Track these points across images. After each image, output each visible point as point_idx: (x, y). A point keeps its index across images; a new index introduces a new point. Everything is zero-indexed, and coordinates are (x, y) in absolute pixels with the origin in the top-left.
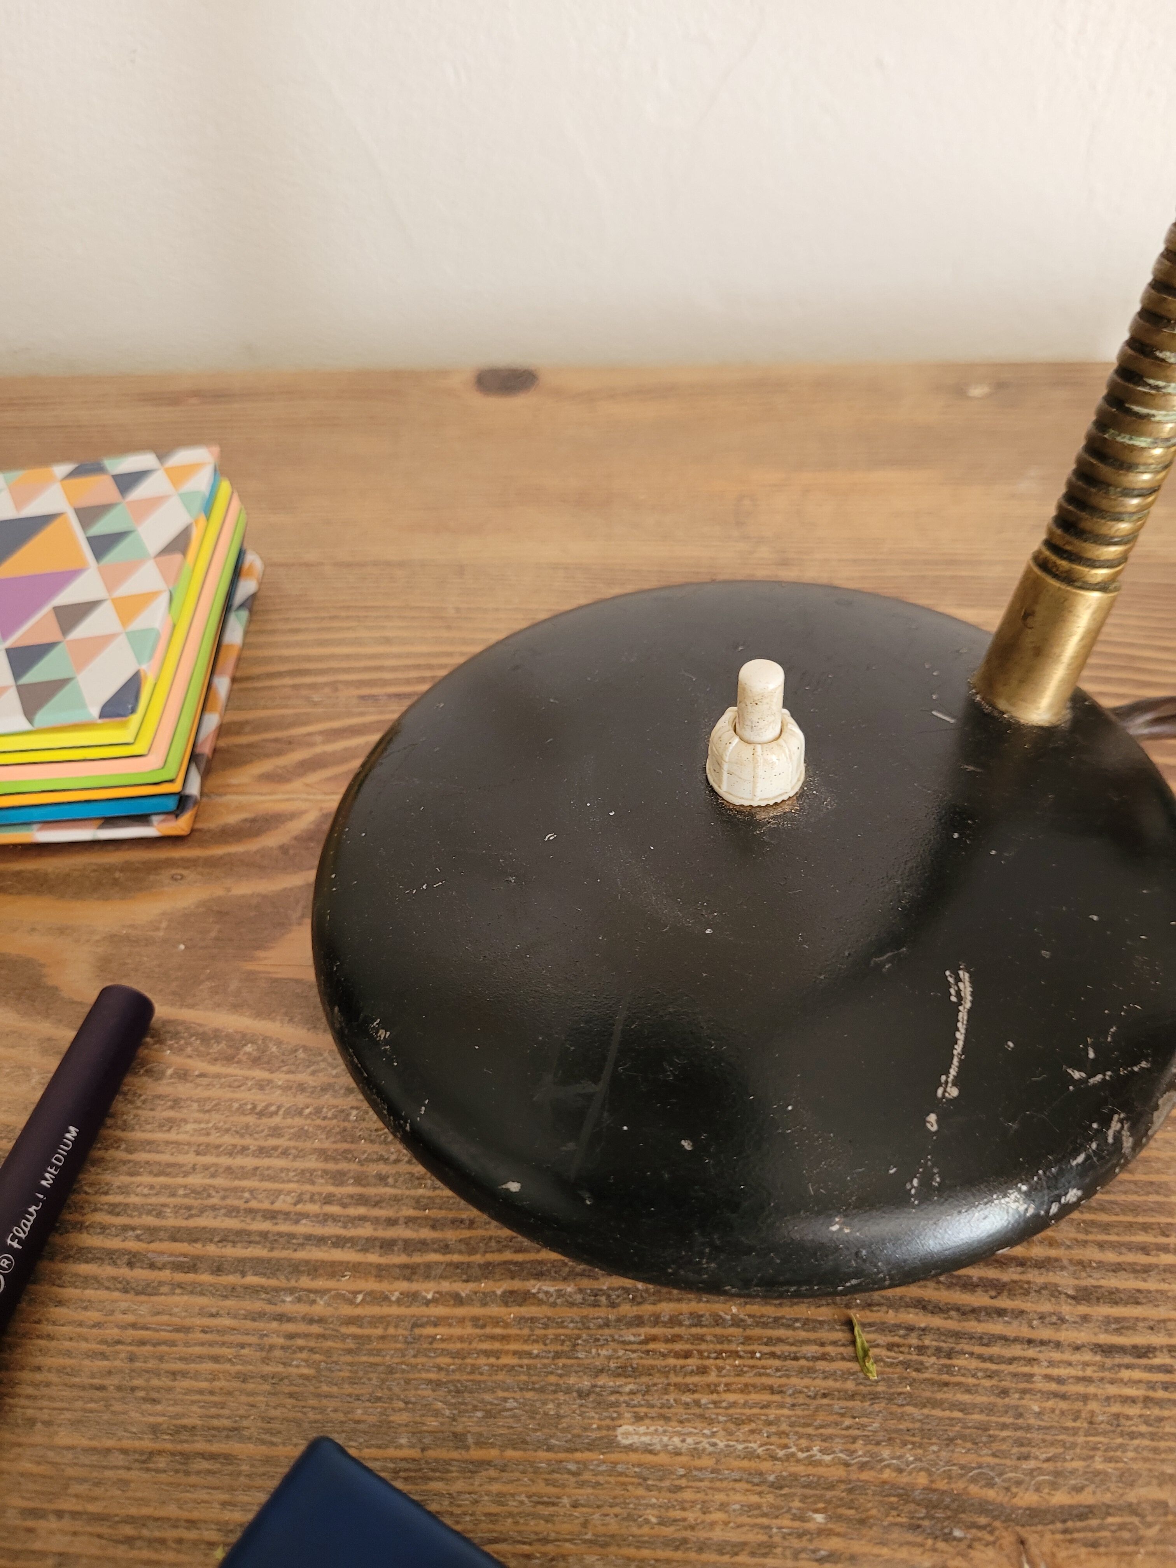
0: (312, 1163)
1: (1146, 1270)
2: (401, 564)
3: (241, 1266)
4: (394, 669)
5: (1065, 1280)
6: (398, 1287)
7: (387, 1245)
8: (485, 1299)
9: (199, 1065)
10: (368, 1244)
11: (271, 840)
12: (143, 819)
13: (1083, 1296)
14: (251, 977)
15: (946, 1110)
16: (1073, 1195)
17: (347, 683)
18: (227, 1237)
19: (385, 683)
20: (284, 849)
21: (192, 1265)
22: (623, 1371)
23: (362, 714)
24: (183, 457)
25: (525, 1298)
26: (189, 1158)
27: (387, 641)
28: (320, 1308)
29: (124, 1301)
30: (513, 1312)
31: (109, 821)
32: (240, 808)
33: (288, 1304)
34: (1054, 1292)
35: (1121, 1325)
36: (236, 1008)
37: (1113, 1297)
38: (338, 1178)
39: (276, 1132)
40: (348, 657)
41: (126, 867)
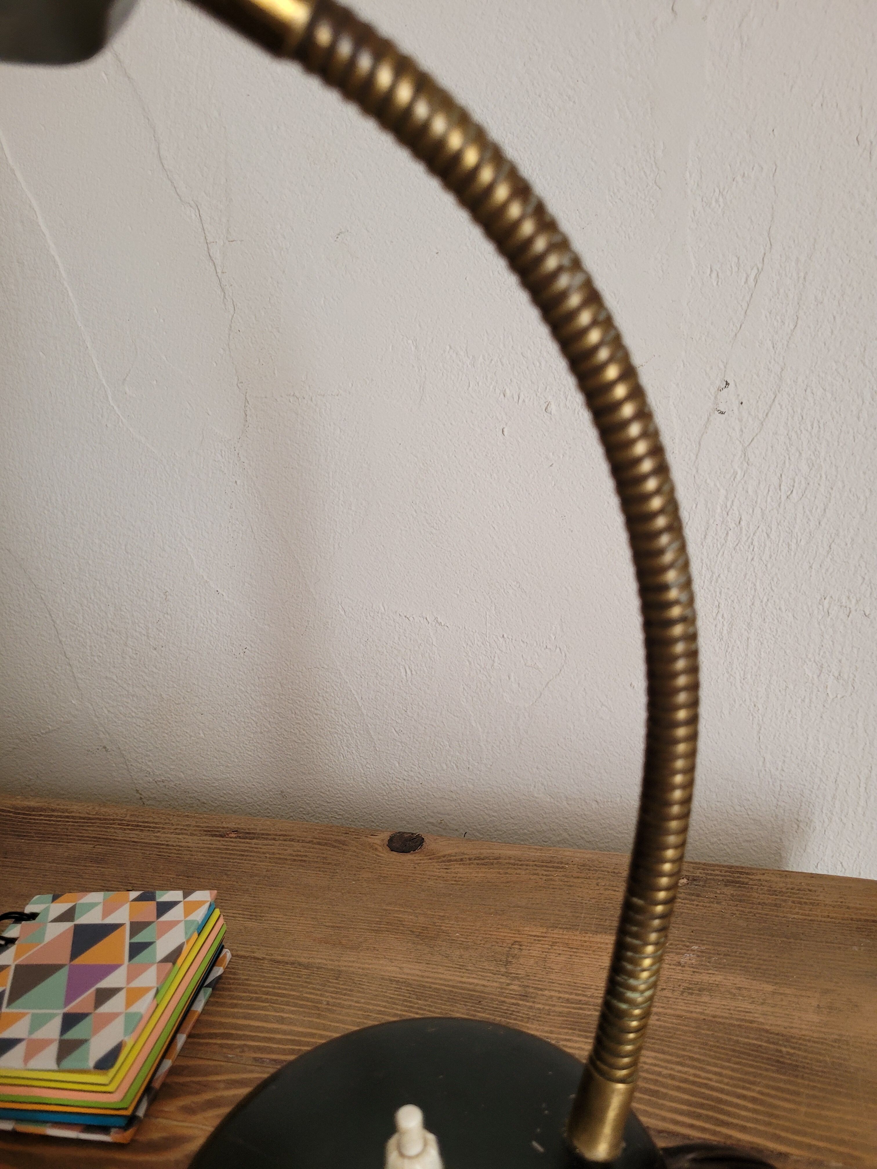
4: (280, 1041)
11: (172, 1155)
12: (107, 1129)
17: (250, 1047)
19: (271, 1051)
23: (251, 1071)
24: (197, 896)
27: (281, 1021)
31: (87, 1128)
40: (257, 1029)
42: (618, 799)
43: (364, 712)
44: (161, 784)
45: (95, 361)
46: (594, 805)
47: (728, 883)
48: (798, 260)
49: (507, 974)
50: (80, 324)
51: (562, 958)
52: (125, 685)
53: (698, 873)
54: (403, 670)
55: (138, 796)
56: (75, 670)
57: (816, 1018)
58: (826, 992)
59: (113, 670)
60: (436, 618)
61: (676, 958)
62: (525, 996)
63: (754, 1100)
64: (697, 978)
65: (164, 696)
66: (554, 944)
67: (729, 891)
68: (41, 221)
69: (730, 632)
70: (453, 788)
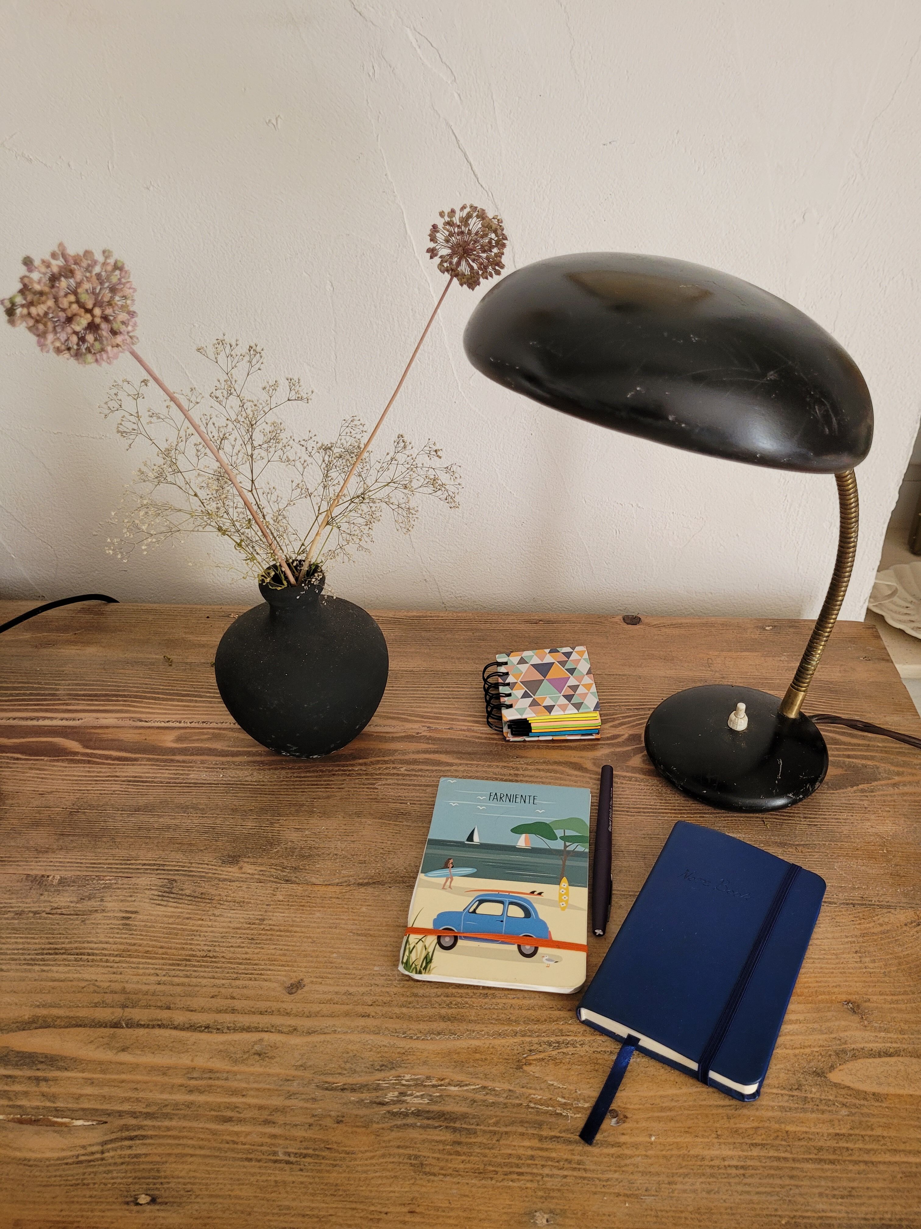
0: (655, 797)
1: (816, 814)
2: (624, 675)
3: (648, 812)
4: (633, 702)
5: (801, 815)
6: (679, 816)
7: (675, 810)
8: (696, 817)
9: (625, 782)
10: (671, 809)
11: (620, 740)
12: (591, 734)
13: (805, 818)
14: (628, 766)
15: (778, 780)
16: (801, 796)
18: (643, 808)
19: (632, 706)
20: (623, 742)
21: (639, 812)
22: (724, 827)
24: (578, 648)
25: (703, 817)
26: (630, 796)
27: (628, 695)
28: (666, 818)
29: (629, 817)
30: (702, 819)
31: (583, 735)
32: (609, 733)
33: (660, 818)
34: (799, 817)
35: (812, 822)
36: (627, 772)
37: (810, 818)
38: (662, 800)
39: (645, 792)
40: (619, 699)
41: (589, 745)
42: (723, 592)
43: (589, 554)
44: (459, 598)
45: (453, 367)
46: (710, 595)
47: (790, 627)
48: (846, 337)
49: (712, 671)
50: (447, 346)
51: (732, 663)
52: (444, 545)
53: (776, 624)
54: (615, 532)
55: (443, 605)
56: (412, 537)
57: (840, 675)
58: (842, 665)
59: (437, 536)
60: (637, 505)
61: (779, 659)
62: (723, 678)
63: (824, 702)
64: (790, 665)
65: (468, 550)
66: (725, 658)
67: (792, 630)
68: (431, 289)
69: (790, 508)
70: (635, 591)
